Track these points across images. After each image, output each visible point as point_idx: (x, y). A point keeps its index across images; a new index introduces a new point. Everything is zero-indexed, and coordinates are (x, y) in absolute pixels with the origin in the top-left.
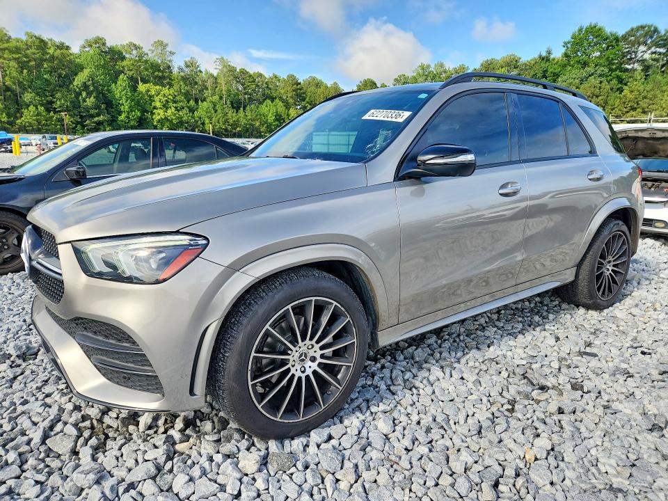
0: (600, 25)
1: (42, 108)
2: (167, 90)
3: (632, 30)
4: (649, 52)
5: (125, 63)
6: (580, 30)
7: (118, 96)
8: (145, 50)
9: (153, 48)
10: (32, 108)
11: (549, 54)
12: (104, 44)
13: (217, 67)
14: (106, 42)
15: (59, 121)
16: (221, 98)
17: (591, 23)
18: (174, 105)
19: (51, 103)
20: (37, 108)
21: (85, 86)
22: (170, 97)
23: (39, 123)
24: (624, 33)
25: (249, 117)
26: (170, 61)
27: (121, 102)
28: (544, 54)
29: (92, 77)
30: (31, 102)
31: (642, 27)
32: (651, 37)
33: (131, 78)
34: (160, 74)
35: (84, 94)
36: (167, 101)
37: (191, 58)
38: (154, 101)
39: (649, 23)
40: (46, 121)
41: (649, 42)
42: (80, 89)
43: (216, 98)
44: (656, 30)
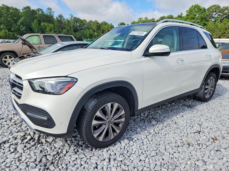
0: (199, 5)
1: (7, 30)
2: (51, 25)
3: (211, 6)
4: (217, 14)
5: (37, 15)
6: (192, 6)
7: (33, 26)
8: (44, 11)
9: (47, 10)
10: (3, 30)
11: (182, 15)
12: (30, 9)
13: (69, 17)
14: (31, 8)
15: (13, 35)
16: (71, 28)
17: (196, 4)
18: (54, 30)
19: (11, 28)
20: (5, 30)
21: (22, 23)
22: (52, 27)
23: (6, 35)
24: (208, 8)
25: (80, 35)
26: (53, 15)
27: (35, 29)
28: (180, 15)
29: (25, 20)
30: (3, 28)
31: (214, 6)
32: (218, 9)
33: (39, 21)
34: (49, 19)
35: (22, 26)
36: (51, 29)
37: (61, 14)
38: (46, 28)
39: (217, 4)
40: (8, 35)
41: (217, 11)
42: (20, 24)
43: (69, 28)
44: (219, 7)
